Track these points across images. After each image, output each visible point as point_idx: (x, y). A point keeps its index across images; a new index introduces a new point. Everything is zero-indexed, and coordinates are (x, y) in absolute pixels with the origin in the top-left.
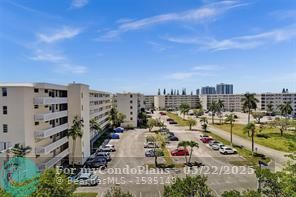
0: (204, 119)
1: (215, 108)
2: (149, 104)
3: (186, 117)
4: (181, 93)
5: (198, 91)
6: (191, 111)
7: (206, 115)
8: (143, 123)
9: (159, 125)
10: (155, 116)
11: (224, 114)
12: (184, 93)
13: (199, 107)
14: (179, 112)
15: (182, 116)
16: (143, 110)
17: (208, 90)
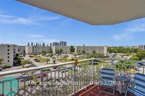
0: (54, 58)
1: (59, 52)
2: (21, 51)
3: (45, 58)
4: (42, 45)
5: (51, 44)
6: (48, 54)
7: (55, 56)
8: (17, 62)
9: (29, 63)
10: (27, 58)
11: (63, 55)
12: (43, 45)
13: (51, 52)
14: (41, 55)
15: (43, 57)
16: (17, 55)
17: (56, 44)
